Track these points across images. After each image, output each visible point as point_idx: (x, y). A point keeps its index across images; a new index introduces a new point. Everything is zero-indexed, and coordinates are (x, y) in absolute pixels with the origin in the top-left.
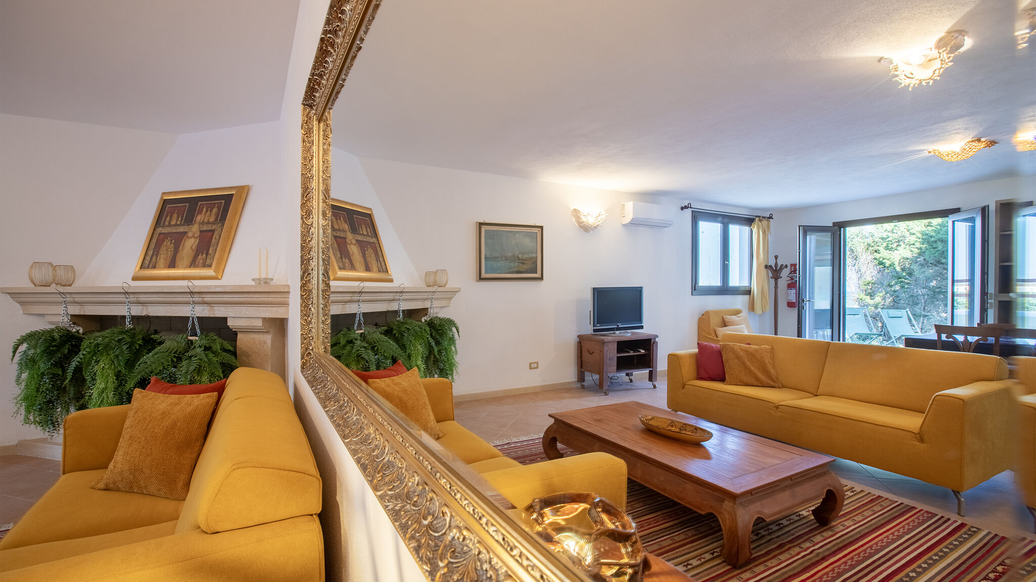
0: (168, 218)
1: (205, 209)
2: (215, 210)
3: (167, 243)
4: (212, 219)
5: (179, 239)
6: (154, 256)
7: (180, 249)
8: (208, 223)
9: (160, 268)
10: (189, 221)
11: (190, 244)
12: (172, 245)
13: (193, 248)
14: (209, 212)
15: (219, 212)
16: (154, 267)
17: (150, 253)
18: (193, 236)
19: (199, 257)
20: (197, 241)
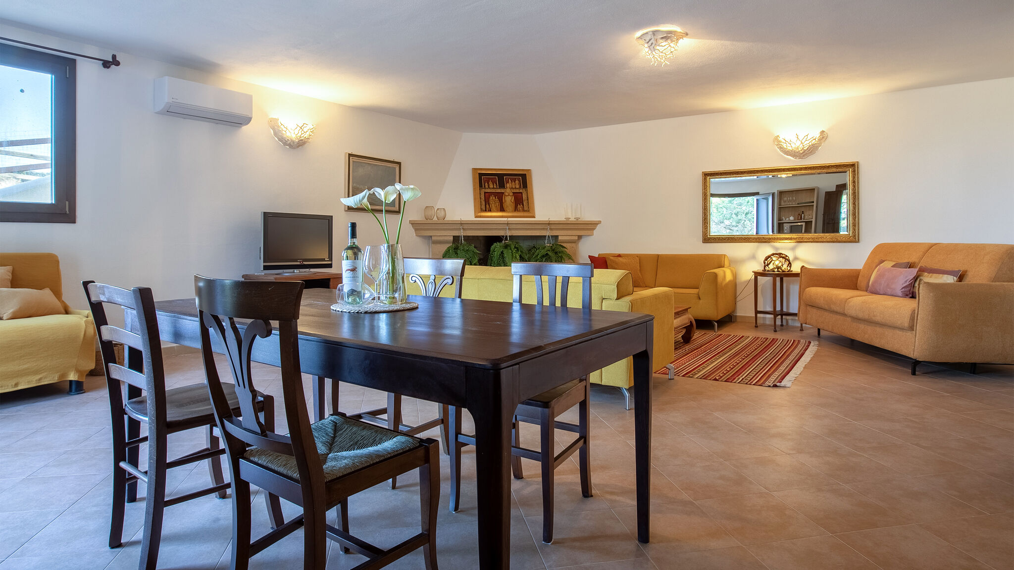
0: (486, 184)
1: (510, 181)
2: (517, 182)
3: (492, 198)
4: (518, 186)
5: (500, 196)
6: (487, 205)
7: (503, 201)
8: (516, 188)
9: (494, 211)
10: (502, 186)
11: (509, 200)
12: (497, 199)
13: (512, 201)
14: (513, 183)
15: (520, 181)
16: (490, 211)
17: (484, 203)
18: (509, 195)
19: (519, 206)
20: (513, 198)
